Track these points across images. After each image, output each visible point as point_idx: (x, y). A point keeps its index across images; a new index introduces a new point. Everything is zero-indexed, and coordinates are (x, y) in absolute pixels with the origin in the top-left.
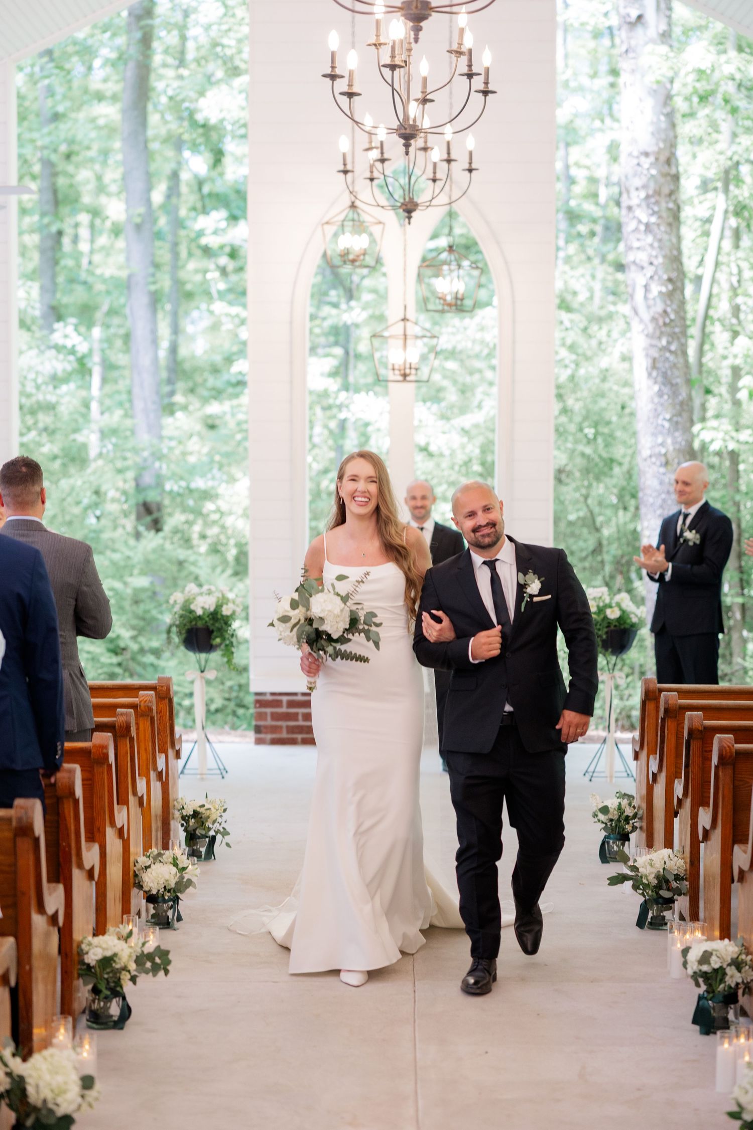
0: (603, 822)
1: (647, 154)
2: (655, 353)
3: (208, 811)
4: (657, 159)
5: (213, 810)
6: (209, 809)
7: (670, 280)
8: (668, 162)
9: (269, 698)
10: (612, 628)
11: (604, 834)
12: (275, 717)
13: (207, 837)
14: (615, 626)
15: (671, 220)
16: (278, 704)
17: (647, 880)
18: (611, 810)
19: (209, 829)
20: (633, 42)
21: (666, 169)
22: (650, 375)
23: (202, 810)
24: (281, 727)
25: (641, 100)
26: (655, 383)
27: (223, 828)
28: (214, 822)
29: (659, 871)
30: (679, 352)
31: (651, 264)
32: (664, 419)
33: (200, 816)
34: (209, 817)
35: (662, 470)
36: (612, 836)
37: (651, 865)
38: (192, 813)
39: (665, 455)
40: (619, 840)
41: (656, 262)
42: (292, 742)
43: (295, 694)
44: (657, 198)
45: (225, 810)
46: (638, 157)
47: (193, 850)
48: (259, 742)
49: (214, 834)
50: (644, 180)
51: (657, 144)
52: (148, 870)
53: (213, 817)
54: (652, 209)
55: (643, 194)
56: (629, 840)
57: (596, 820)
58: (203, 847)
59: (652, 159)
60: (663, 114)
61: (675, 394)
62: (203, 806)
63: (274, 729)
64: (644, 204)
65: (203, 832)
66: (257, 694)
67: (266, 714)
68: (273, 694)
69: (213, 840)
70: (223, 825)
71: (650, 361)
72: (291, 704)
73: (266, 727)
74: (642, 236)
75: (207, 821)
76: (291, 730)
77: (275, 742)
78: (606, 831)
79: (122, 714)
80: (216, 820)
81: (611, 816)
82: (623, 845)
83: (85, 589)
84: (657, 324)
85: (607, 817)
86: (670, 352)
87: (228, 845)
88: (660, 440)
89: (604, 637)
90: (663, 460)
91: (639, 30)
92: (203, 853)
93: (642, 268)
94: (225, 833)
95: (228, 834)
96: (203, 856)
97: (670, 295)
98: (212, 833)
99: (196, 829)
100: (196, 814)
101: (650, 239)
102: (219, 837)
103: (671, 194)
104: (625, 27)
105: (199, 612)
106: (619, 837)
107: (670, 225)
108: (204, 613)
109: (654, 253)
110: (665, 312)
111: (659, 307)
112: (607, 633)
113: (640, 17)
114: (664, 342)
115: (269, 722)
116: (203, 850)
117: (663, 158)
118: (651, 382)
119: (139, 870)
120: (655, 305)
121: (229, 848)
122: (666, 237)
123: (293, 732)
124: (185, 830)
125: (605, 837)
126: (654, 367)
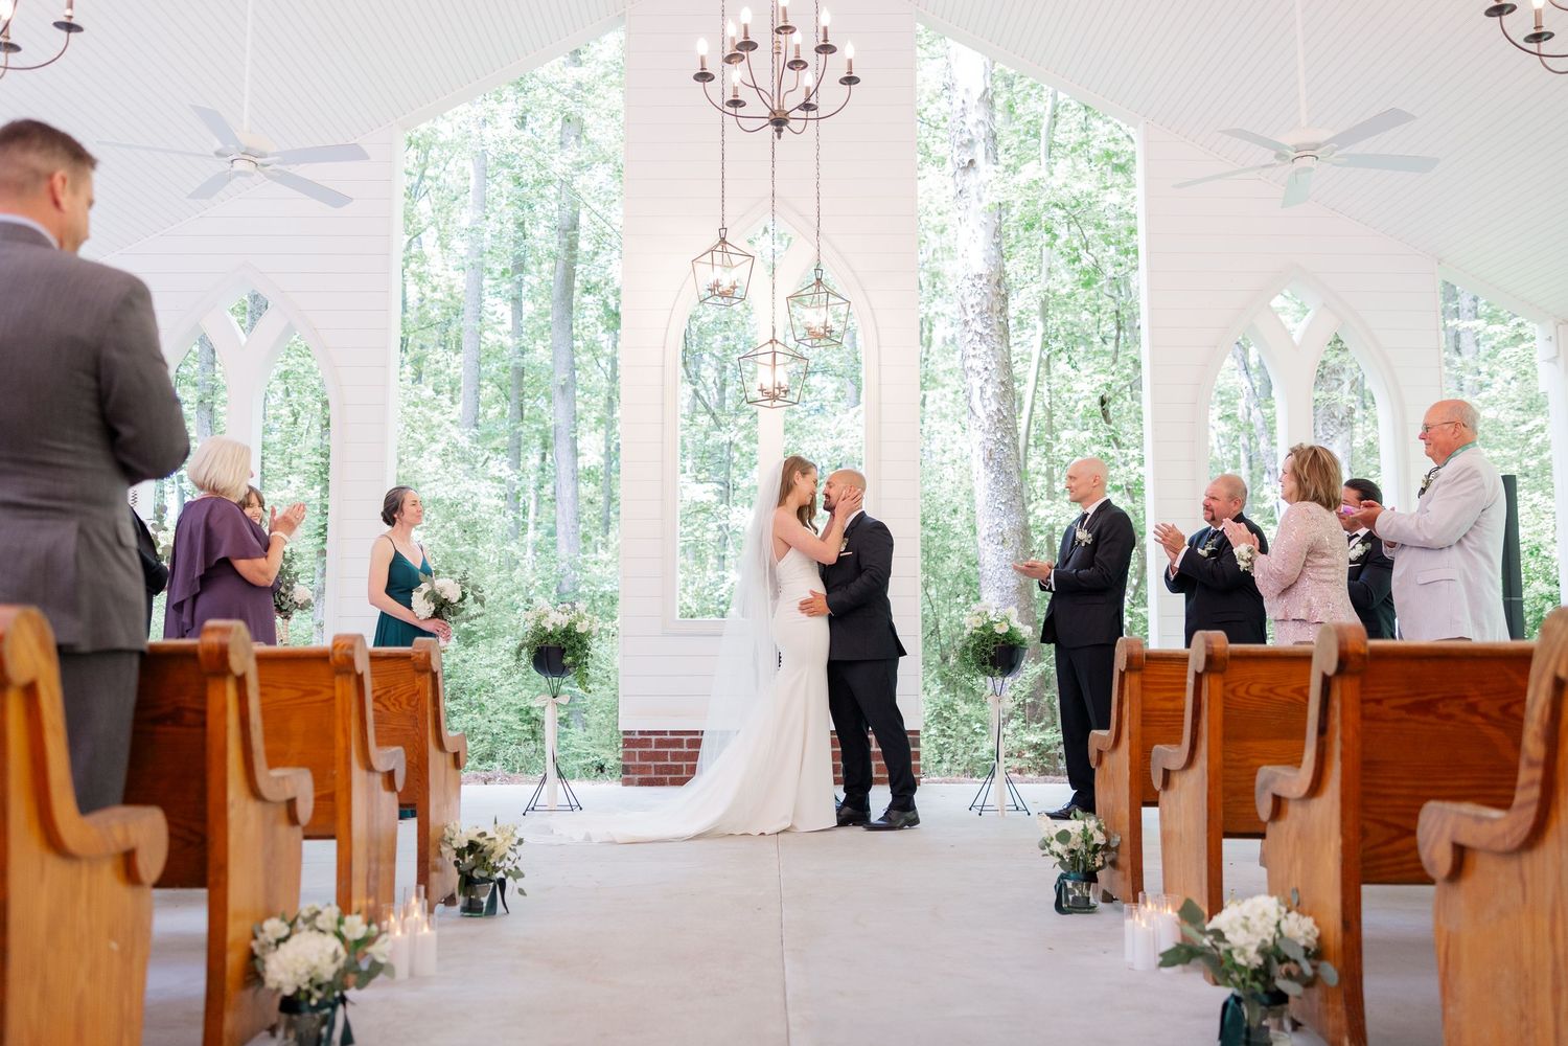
0: (1058, 855)
1: (980, 276)
2: (990, 445)
3: (492, 842)
4: (988, 281)
5: (499, 839)
6: (494, 839)
7: (1003, 383)
8: (998, 283)
9: (639, 737)
10: (1000, 644)
11: (1060, 871)
12: (643, 756)
13: (491, 881)
14: (1003, 642)
15: (1002, 333)
16: (647, 743)
18: (1073, 837)
19: (495, 869)
20: (966, 184)
21: (996, 290)
22: (987, 464)
23: (481, 841)
24: (649, 768)
25: (973, 231)
26: (991, 472)
27: (516, 867)
28: (502, 858)
29: (1264, 941)
30: (1011, 445)
31: (986, 369)
32: (1001, 503)
33: (479, 850)
34: (493, 851)
35: (999, 547)
36: (1072, 875)
37: (1245, 927)
38: (466, 845)
39: (1002, 533)
40: (1085, 880)
41: (990, 368)
42: (660, 783)
43: (664, 733)
44: (989, 313)
45: (520, 842)
46: (973, 280)
47: (470, 900)
48: (627, 782)
49: (503, 876)
50: (978, 298)
51: (988, 268)
52: (282, 946)
53: (499, 851)
54: (986, 324)
55: (977, 310)
56: (1096, 881)
57: (1046, 852)
58: (484, 896)
59: (984, 281)
60: (993, 245)
61: (1011, 481)
62: (483, 834)
63: (642, 769)
64: (978, 319)
65: (484, 874)
66: (625, 733)
67: (634, 753)
68: (641, 733)
69: (502, 883)
70: (517, 863)
71: (987, 452)
72: (660, 743)
73: (634, 767)
74: (977, 346)
75: (490, 857)
76: (659, 770)
77: (644, 783)
78: (1062, 868)
79: (214, 629)
80: (504, 855)
81: (1071, 846)
82: (1088, 888)
83: (115, 355)
84: (992, 421)
85: (1065, 847)
86: (1005, 444)
87: (521, 892)
88: (997, 521)
89: (993, 653)
90: (1000, 538)
91: (972, 173)
92: (485, 905)
93: (979, 373)
94: (518, 874)
95: (522, 876)
96: (484, 910)
97: (1003, 395)
98: (500, 875)
99: (473, 869)
100: (473, 847)
101: (984, 348)
102: (509, 881)
103: (1001, 311)
104: (959, 172)
105: (550, 628)
106: (1082, 877)
107: (1001, 336)
108: (555, 629)
109: (988, 360)
110: (999, 410)
111: (994, 406)
112: (995, 649)
113: (971, 162)
114: (998, 436)
115: (637, 763)
116: (485, 900)
117: (994, 281)
118: (987, 472)
119: (263, 947)
120: (990, 405)
121: (522, 897)
122: (997, 347)
123: (661, 773)
124: (460, 872)
125: (1062, 877)
126: (990, 458)
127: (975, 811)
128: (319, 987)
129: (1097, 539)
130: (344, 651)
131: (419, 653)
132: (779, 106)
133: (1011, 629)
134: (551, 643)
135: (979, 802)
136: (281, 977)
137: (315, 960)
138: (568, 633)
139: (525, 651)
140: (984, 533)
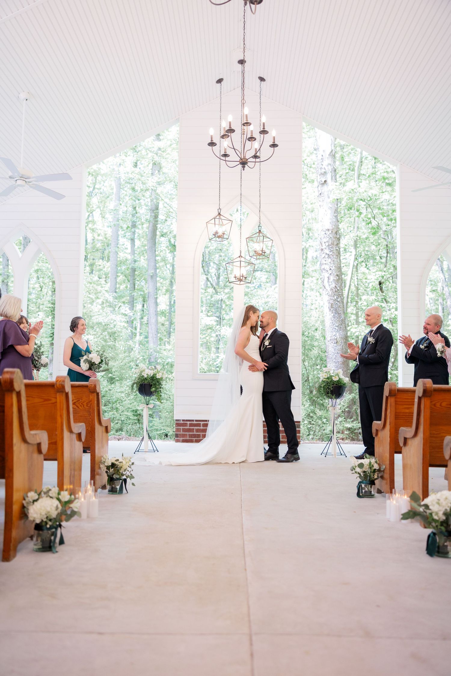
0: (359, 473)
1: (328, 230)
2: (332, 302)
4: (332, 232)
5: (124, 462)
6: (122, 462)
7: (337, 275)
8: (336, 233)
9: (182, 422)
11: (359, 480)
12: (184, 430)
13: (121, 480)
14: (336, 384)
15: (337, 254)
16: (185, 424)
17: (438, 516)
18: (365, 466)
19: (123, 475)
20: (323, 191)
21: (335, 236)
22: (330, 310)
23: (117, 463)
24: (187, 435)
25: (326, 211)
26: (332, 313)
27: (131, 474)
28: (125, 470)
29: (446, 510)
30: (341, 302)
31: (330, 269)
32: (336, 326)
33: (116, 466)
34: (121, 467)
35: (335, 345)
36: (364, 482)
37: (438, 503)
38: (110, 464)
39: (336, 339)
40: (370, 484)
41: (332, 269)
42: (191, 441)
43: (193, 421)
44: (332, 246)
45: (133, 463)
46: (325, 231)
47: (112, 487)
48: (177, 441)
49: (126, 478)
50: (328, 239)
51: (332, 226)
52: (35, 503)
53: (124, 467)
54: (331, 250)
55: (327, 244)
56: (374, 484)
57: (354, 472)
58: (118, 486)
59: (330, 232)
60: (334, 216)
61: (340, 317)
62: (118, 460)
63: (184, 436)
64: (327, 248)
65: (118, 477)
66: (177, 420)
67: (180, 429)
68: (183, 420)
69: (125, 480)
70: (132, 472)
71: (330, 305)
72: (191, 425)
73: (180, 435)
74: (327, 259)
75: (120, 470)
76: (191, 436)
77: (184, 441)
78: (360, 478)
80: (126, 469)
81: (364, 469)
82: (371, 487)
84: (333, 291)
85: (362, 470)
86: (338, 301)
87: (133, 484)
88: (334, 333)
90: (336, 341)
91: (325, 186)
92: (118, 489)
93: (327, 271)
94: (132, 477)
95: (133, 478)
96: (118, 491)
97: (338, 280)
98: (124, 477)
99: (114, 474)
100: (113, 465)
101: (330, 260)
102: (128, 480)
103: (337, 244)
104: (320, 186)
105: (146, 376)
106: (368, 482)
107: (337, 255)
108: (148, 376)
109: (331, 265)
110: (336, 287)
111: (334, 285)
112: (333, 387)
113: (325, 181)
114: (335, 297)
115: (182, 433)
116: (118, 487)
117: (334, 232)
118: (330, 313)
119: (28, 503)
120: (332, 284)
121: (133, 486)
122: (336, 260)
123: (192, 437)
124: (108, 475)
125: (360, 482)
126: (332, 307)
127: (323, 455)
128: (50, 520)
129: (377, 341)
130: (61, 383)
131: (91, 385)
132: (244, 156)
133: (340, 379)
134: (146, 382)
135: (325, 451)
136: (35, 516)
137: (49, 509)
138: (153, 378)
139: (135, 385)
140: (329, 339)
